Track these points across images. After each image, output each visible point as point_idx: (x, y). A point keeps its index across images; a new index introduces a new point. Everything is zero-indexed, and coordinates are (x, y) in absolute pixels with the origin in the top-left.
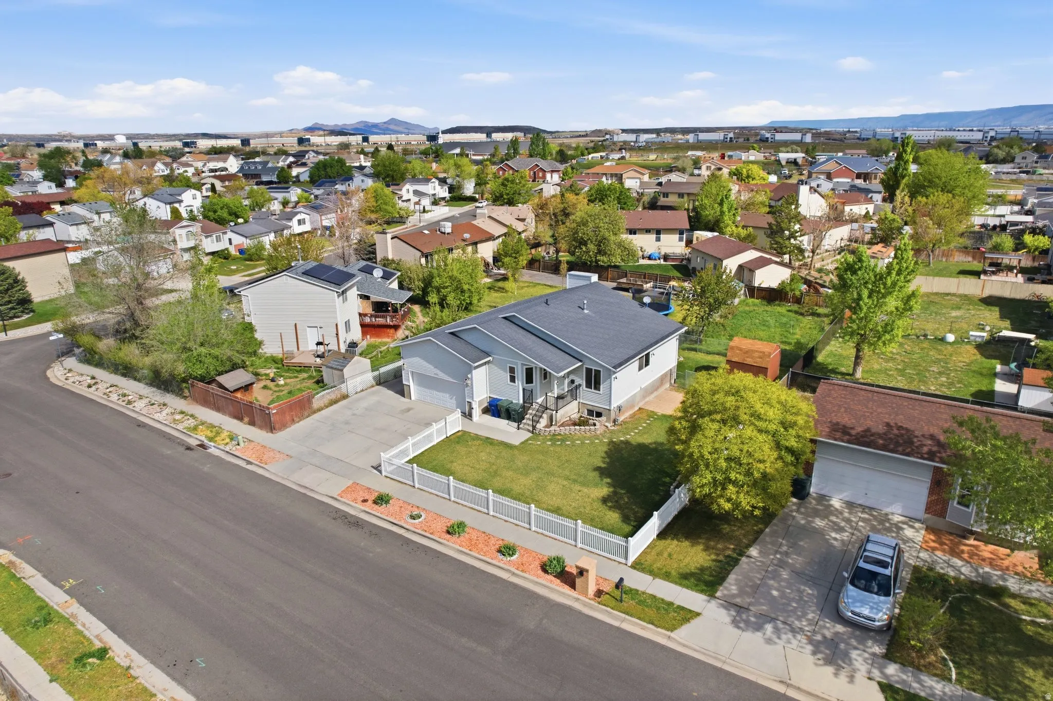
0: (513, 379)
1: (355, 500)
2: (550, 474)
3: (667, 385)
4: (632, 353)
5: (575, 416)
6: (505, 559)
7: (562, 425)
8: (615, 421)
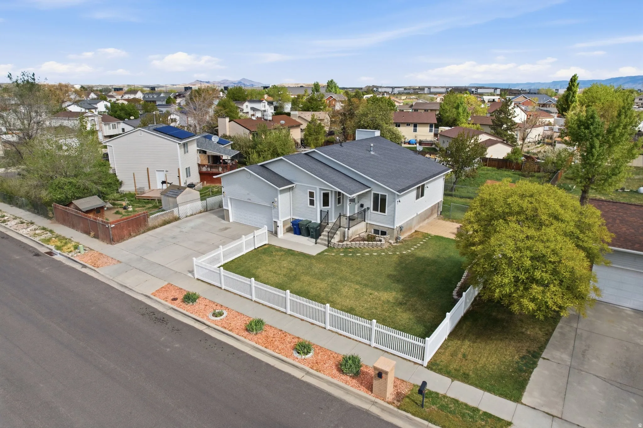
0: (312, 203)
1: (166, 299)
2: (344, 279)
3: (435, 216)
4: (411, 183)
5: (364, 235)
6: (299, 356)
7: (353, 240)
8: (397, 239)
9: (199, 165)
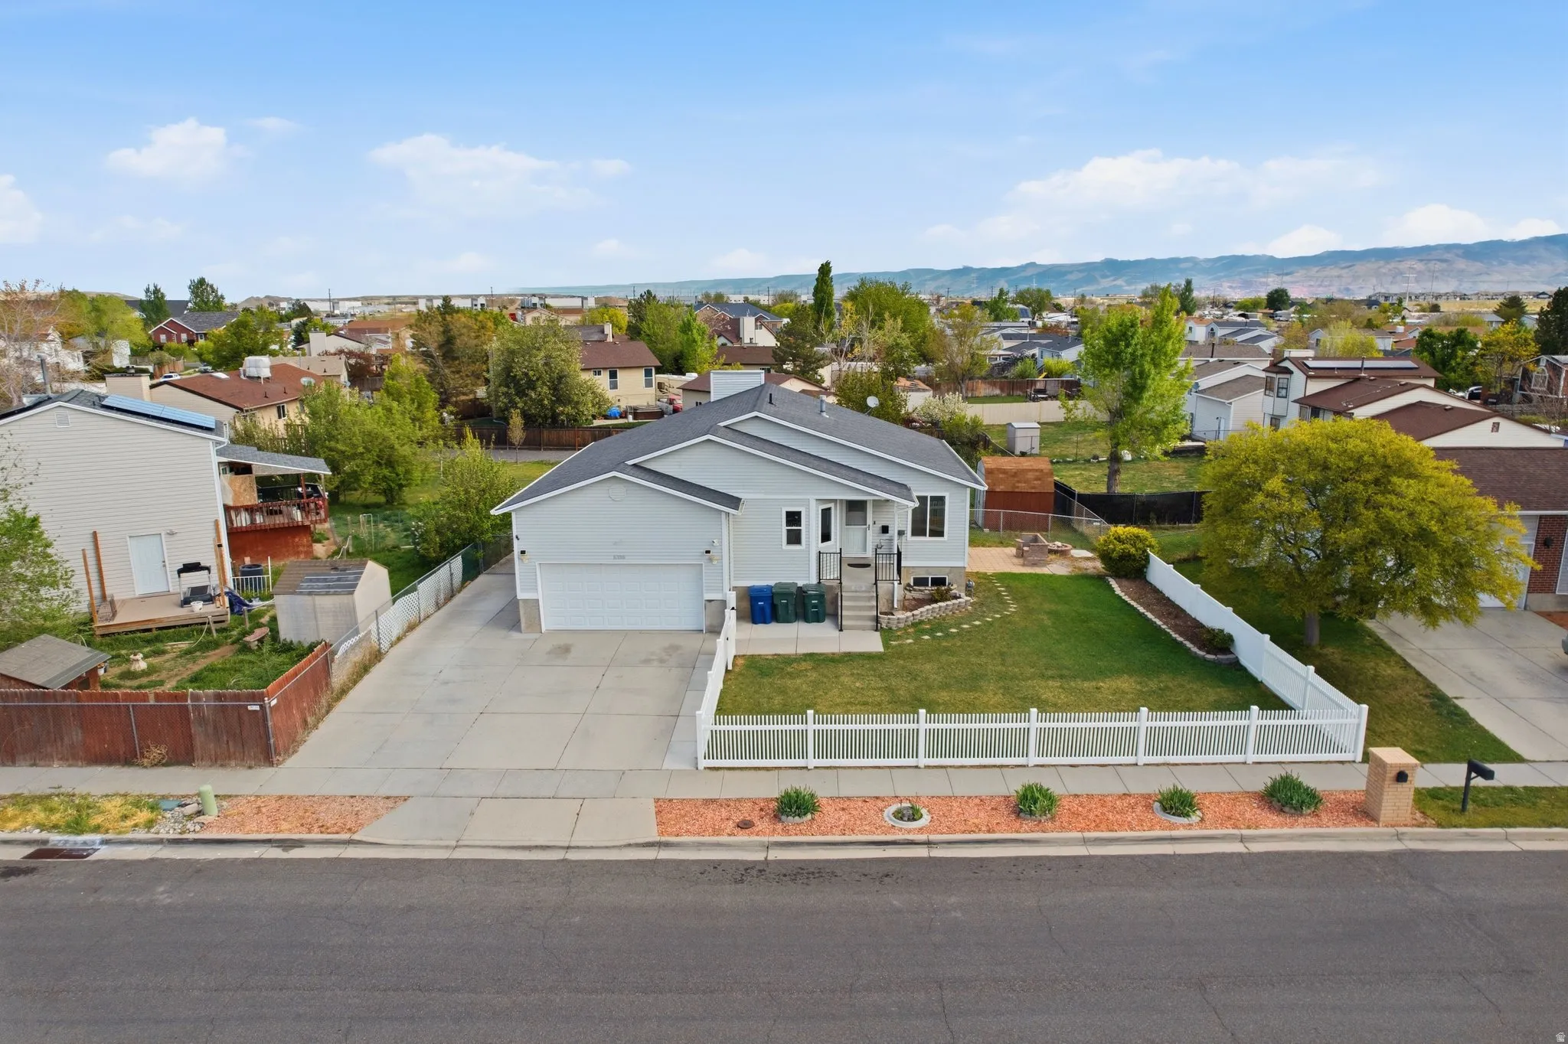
0: (794, 538)
1: (720, 831)
6: (1190, 820)
8: (968, 588)
9: (227, 509)
